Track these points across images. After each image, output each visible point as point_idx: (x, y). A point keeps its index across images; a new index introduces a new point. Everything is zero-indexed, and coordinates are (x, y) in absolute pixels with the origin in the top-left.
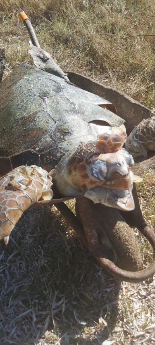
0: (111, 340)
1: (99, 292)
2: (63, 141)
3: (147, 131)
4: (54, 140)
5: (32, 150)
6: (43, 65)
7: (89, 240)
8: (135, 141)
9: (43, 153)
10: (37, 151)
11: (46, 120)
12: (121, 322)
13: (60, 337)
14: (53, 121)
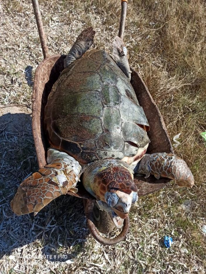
0: (72, 261)
1: (79, 228)
2: (101, 150)
3: (159, 165)
4: (96, 146)
5: (78, 145)
6: (118, 58)
7: (87, 207)
8: (149, 166)
9: (85, 151)
10: (81, 147)
11: (98, 127)
12: (83, 253)
13: (43, 246)
14: (102, 131)
